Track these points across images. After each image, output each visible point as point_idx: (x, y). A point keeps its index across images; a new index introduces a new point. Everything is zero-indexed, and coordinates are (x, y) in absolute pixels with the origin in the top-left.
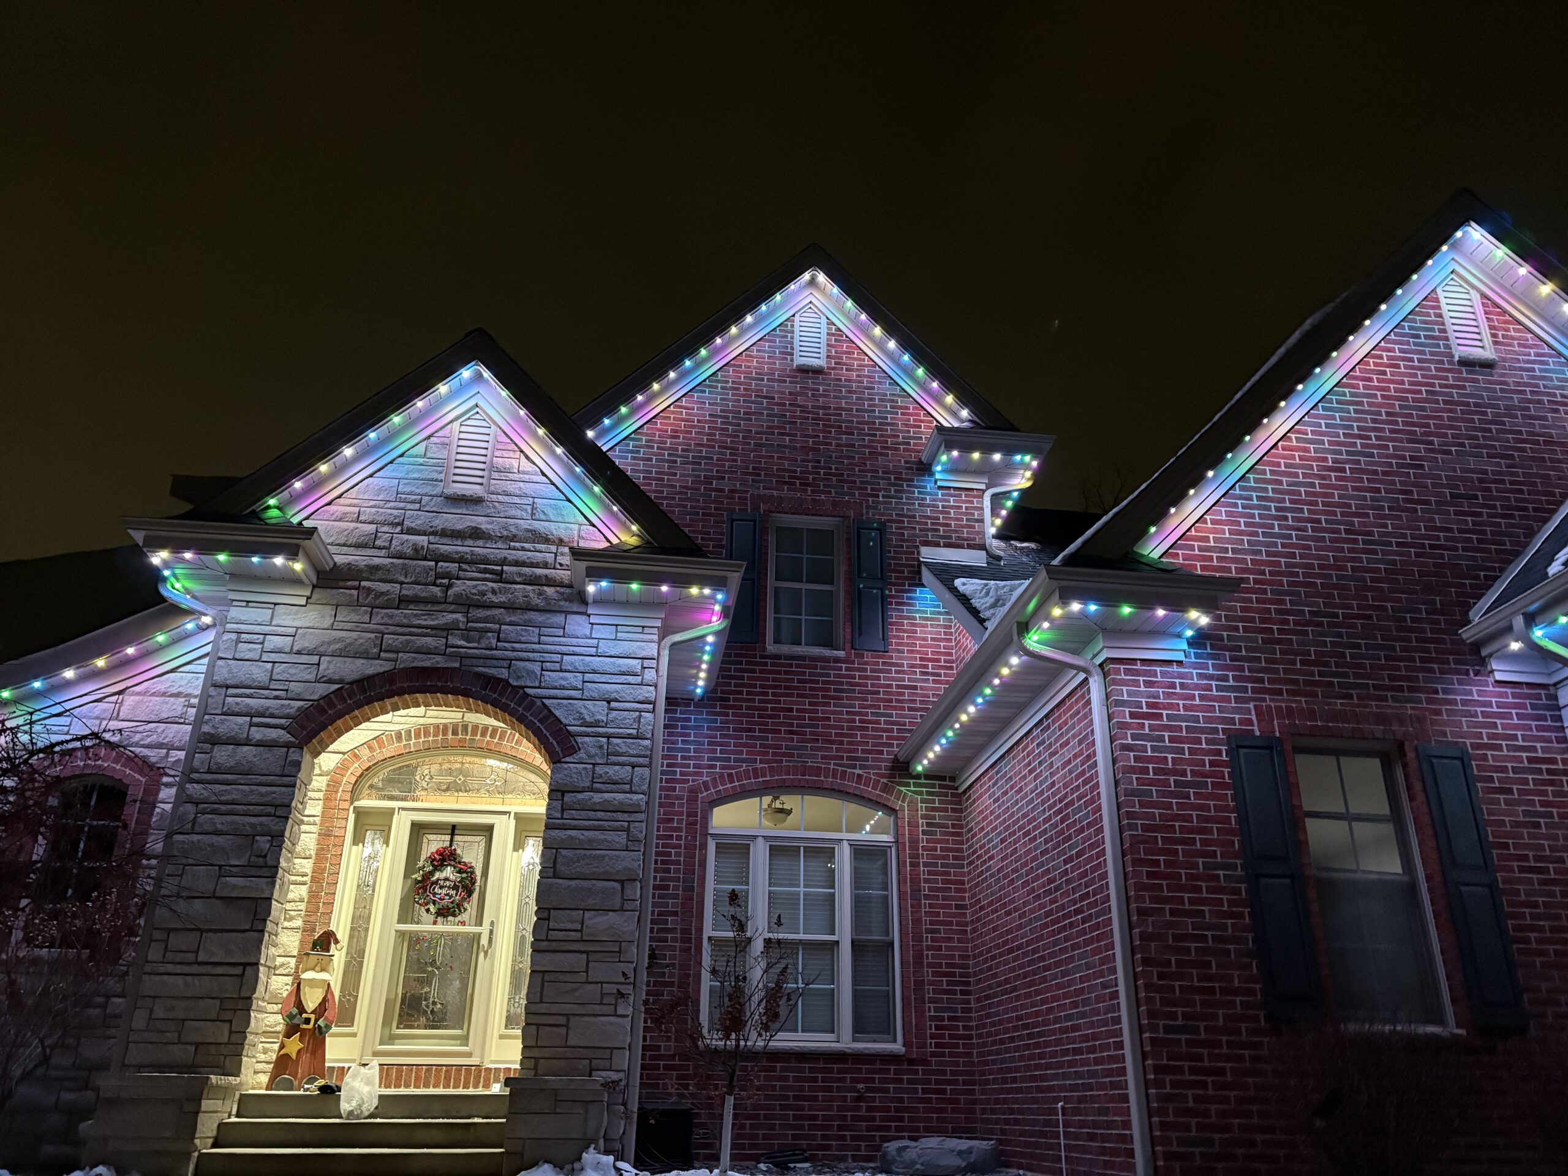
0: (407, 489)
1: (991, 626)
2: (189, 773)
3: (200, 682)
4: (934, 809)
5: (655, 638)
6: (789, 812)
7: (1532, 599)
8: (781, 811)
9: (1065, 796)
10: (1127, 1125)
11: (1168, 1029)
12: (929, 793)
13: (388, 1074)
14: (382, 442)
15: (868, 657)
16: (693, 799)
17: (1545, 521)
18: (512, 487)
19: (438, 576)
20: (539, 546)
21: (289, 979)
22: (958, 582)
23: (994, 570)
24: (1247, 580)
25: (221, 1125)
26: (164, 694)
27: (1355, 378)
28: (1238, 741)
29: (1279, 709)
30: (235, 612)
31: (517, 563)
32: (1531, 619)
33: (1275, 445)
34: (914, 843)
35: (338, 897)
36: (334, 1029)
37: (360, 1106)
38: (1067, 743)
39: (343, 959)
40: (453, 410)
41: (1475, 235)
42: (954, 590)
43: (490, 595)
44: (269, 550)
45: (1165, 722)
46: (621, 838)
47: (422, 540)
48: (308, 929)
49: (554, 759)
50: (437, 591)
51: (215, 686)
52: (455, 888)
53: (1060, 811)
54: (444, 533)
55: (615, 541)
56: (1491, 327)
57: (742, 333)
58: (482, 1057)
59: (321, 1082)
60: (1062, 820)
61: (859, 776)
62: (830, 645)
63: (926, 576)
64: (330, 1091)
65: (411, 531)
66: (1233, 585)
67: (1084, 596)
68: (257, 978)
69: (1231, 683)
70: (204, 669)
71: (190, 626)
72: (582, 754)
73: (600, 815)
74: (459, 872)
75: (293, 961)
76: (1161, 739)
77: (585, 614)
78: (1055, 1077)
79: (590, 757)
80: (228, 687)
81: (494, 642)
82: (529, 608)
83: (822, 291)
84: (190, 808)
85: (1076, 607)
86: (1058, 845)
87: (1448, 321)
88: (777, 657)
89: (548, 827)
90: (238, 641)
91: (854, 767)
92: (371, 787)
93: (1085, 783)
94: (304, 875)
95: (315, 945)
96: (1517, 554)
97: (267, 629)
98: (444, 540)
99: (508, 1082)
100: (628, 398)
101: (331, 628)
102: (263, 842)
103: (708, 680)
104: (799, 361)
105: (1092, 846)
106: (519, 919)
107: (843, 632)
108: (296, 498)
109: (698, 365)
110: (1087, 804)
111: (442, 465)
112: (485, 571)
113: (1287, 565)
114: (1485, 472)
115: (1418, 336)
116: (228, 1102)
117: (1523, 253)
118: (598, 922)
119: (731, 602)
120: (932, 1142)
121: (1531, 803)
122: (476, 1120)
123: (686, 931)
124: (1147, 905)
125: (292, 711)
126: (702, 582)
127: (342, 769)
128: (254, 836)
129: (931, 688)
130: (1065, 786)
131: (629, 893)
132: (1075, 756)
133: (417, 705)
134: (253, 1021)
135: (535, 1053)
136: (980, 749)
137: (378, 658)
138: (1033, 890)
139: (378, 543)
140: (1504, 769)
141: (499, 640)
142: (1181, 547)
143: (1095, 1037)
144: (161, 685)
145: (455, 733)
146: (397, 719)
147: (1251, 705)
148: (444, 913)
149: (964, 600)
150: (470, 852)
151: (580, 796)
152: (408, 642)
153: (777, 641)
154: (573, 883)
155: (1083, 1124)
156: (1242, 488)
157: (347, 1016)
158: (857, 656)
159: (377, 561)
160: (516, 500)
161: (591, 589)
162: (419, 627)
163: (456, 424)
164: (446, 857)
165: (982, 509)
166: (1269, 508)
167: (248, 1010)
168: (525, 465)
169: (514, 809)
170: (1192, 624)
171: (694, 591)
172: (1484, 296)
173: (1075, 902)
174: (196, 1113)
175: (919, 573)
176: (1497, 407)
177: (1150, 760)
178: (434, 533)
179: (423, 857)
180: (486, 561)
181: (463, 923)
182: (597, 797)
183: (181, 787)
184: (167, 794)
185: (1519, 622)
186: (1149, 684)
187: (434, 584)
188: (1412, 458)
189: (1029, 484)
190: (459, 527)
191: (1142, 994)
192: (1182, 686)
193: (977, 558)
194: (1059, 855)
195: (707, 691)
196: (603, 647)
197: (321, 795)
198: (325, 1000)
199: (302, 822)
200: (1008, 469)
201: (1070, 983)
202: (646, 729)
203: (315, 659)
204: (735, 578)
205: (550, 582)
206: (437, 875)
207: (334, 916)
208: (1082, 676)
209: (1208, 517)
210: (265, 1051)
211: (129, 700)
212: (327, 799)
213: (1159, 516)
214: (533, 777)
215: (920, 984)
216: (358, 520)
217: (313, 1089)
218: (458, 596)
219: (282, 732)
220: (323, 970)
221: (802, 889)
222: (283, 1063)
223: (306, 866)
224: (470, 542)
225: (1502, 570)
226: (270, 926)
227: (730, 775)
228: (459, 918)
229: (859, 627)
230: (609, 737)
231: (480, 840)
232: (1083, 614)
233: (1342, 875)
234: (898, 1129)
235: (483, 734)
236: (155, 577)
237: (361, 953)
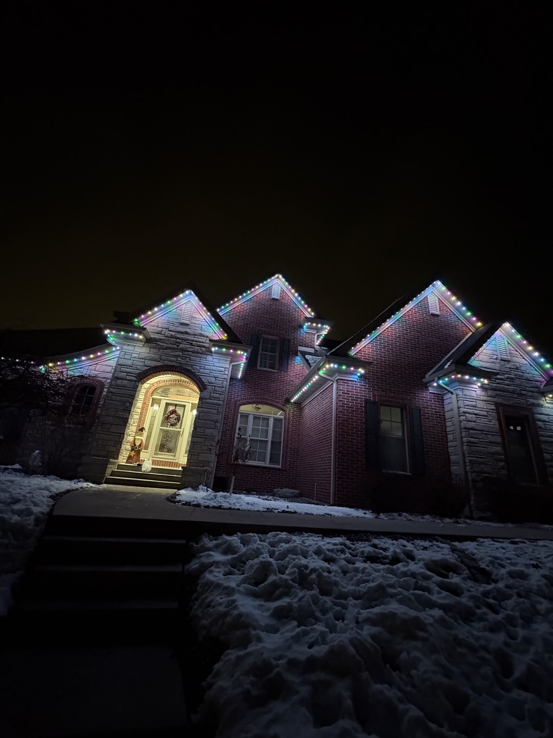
0: (171, 320)
1: (312, 368)
2: (111, 384)
3: (115, 363)
4: (295, 411)
5: (229, 363)
6: (260, 408)
7: (440, 374)
8: (258, 408)
9: (325, 411)
10: (330, 490)
11: (342, 468)
12: (294, 407)
13: (154, 462)
14: (165, 308)
15: (283, 372)
16: (235, 403)
17: (446, 355)
18: (196, 322)
19: (176, 343)
20: (202, 337)
21: (133, 438)
22: (306, 356)
23: (316, 354)
24: (374, 363)
25: (113, 471)
26: (107, 365)
27: (406, 315)
28: (367, 401)
29: (378, 394)
30: (125, 347)
31: (196, 341)
32: (439, 378)
33: (385, 330)
34: (289, 418)
35: (146, 419)
36: (143, 450)
37: (147, 470)
38: (327, 398)
39: (147, 434)
40: (183, 301)
41: (438, 283)
42: (305, 358)
43: (189, 349)
44: (133, 332)
45: (350, 395)
46: (216, 411)
47: (173, 333)
48: (138, 426)
49: (201, 391)
50: (175, 346)
51: (119, 365)
52: (175, 419)
53: (323, 414)
54: (179, 332)
55: (221, 338)
56: (440, 307)
57: (259, 288)
58: (178, 460)
59: (138, 463)
60: (324, 417)
61: (277, 402)
62: (274, 369)
63: (299, 354)
64: (140, 465)
65: (170, 331)
66: (370, 363)
67: (335, 363)
68: (124, 437)
69: (367, 387)
70: (116, 360)
71: (114, 349)
72: (208, 390)
73: (211, 405)
74: (177, 416)
75: (134, 434)
76: (349, 399)
77: (212, 355)
78: (315, 477)
79: (210, 391)
80: (122, 365)
81: (188, 360)
82: (198, 353)
83: (280, 280)
84: (111, 394)
85: (332, 365)
86: (322, 422)
87: (430, 304)
88: (260, 370)
89: (198, 407)
90: (125, 354)
91: (276, 399)
92: (157, 393)
93: (330, 408)
94: (138, 413)
95: (139, 430)
96: (439, 362)
97: (133, 352)
98: (179, 334)
99: (182, 468)
100: (228, 302)
101: (149, 353)
102: (128, 404)
103: (242, 375)
104: (273, 297)
105: (330, 424)
106: (190, 428)
107: (277, 365)
108: (142, 320)
109: (247, 295)
110: (330, 413)
111: (179, 315)
112: (188, 343)
113: (384, 360)
114: (434, 342)
115: (422, 307)
116: (115, 466)
117: (449, 289)
118: (208, 431)
119: (248, 356)
120: (285, 490)
121: (434, 422)
122: (175, 476)
123: (231, 435)
124: (341, 439)
125: (137, 373)
126: (241, 350)
127: (149, 388)
128: (125, 402)
129: (297, 382)
130: (325, 408)
131: (216, 425)
132: (328, 401)
133: (169, 374)
134: (122, 447)
135: (191, 461)
136: (307, 397)
137: (159, 361)
138: (315, 433)
139: (162, 333)
140: (429, 413)
141: (190, 360)
142: (360, 353)
143: (325, 469)
144: (106, 363)
145: (178, 382)
146: (164, 377)
147: (371, 393)
148: (172, 425)
149: (307, 361)
150: (179, 411)
151: (206, 400)
152: (167, 358)
153: (260, 366)
154: (203, 421)
155: (320, 489)
156: (375, 340)
157: (146, 448)
158: (280, 372)
159: (161, 337)
160: (197, 325)
161: (213, 349)
162: (170, 355)
163: (184, 305)
164: (174, 412)
165: (314, 338)
166: (381, 345)
167: (121, 444)
168: (200, 317)
169: (191, 402)
170: (359, 372)
171: (239, 352)
172: (439, 299)
173: (324, 436)
174: (106, 468)
175: (297, 352)
176: (438, 326)
177: (345, 404)
178: (176, 332)
179: (168, 411)
180: (188, 340)
181: (177, 428)
182: (211, 401)
183: (108, 390)
184: (106, 390)
185: (436, 378)
186: (347, 386)
187: (175, 345)
188: (417, 336)
189: (326, 333)
190: (182, 331)
191: (337, 460)
192: (355, 387)
193: (312, 350)
194: (322, 425)
195: (241, 377)
196: (216, 364)
197: (144, 394)
198: (141, 443)
199: (138, 400)
200: (322, 329)
201: (321, 456)
202: (224, 386)
203: (144, 360)
204: (250, 350)
205: (204, 347)
206: (171, 416)
207: (145, 424)
208: (332, 382)
209: (366, 346)
210: (126, 454)
211: (98, 366)
212: (145, 395)
213: (355, 345)
214: (197, 394)
215: (287, 453)
216: (157, 327)
217: (136, 464)
218: (180, 348)
219: (134, 378)
220: (141, 436)
221: (260, 428)
222: (130, 457)
223: (139, 411)
224: (185, 335)
225: (435, 366)
226: (128, 425)
227: (245, 399)
228: (176, 427)
229: (281, 364)
230: (215, 386)
231: (183, 408)
232: (334, 367)
233: (388, 435)
234: (278, 486)
235: (185, 383)
236: (106, 336)
237: (151, 433)
